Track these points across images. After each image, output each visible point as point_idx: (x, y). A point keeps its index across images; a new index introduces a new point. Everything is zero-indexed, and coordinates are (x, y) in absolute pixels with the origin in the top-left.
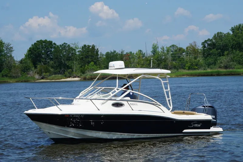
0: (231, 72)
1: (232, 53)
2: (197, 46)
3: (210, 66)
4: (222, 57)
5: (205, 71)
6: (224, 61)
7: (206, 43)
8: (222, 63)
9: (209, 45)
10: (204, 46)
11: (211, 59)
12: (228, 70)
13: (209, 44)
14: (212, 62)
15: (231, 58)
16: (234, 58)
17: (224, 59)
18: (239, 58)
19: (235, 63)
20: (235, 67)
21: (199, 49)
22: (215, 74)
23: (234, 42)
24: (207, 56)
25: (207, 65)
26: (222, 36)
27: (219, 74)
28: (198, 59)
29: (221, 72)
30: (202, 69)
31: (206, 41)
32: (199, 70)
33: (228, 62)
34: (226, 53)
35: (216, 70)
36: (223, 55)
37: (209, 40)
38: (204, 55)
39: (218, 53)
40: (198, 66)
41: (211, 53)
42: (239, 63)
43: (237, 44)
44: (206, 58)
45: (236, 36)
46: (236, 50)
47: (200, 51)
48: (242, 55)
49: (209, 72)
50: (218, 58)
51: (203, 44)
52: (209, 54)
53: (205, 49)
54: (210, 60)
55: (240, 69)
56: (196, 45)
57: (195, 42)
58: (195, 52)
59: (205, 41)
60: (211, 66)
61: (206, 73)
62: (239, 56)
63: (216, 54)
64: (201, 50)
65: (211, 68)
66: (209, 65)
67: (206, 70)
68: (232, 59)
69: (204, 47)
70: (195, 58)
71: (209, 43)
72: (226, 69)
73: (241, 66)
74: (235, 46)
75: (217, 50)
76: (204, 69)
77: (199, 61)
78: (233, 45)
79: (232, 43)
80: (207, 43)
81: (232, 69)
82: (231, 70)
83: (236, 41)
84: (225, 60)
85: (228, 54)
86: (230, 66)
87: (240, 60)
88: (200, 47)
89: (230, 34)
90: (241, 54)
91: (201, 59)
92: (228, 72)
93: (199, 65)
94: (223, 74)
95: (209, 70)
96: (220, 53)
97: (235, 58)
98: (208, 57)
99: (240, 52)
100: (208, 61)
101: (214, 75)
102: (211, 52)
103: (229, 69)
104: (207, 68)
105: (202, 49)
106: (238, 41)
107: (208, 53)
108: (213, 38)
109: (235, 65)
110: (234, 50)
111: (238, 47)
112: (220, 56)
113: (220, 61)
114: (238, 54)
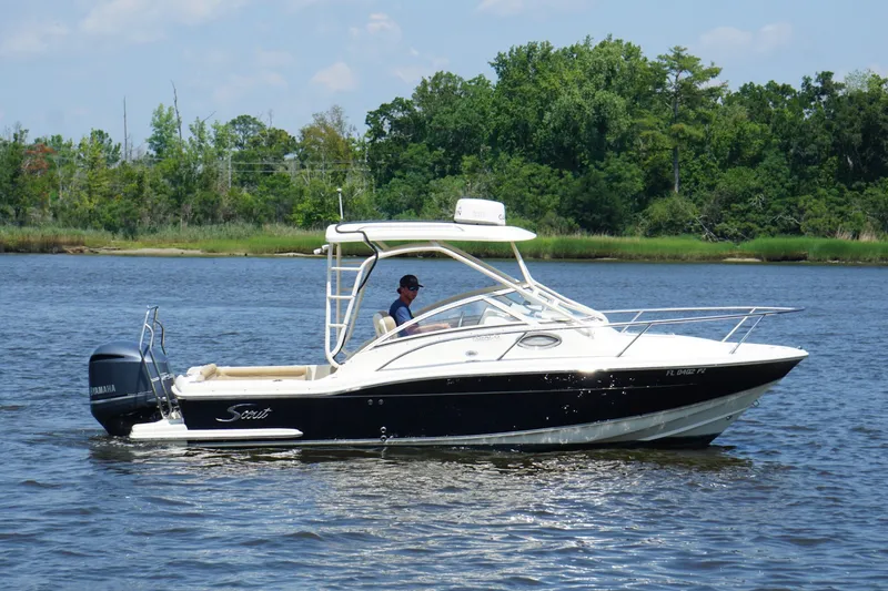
1: (490, 166)
2: (347, 129)
4: (449, 178)
6: (457, 195)
7: (386, 114)
8: (447, 203)
9: (395, 124)
10: (374, 129)
11: (404, 187)
13: (396, 121)
14: (406, 200)
15: (488, 184)
16: (498, 186)
17: (457, 190)
18: (522, 187)
21: (354, 141)
23: (503, 118)
24: (389, 173)
25: (384, 209)
26: (455, 89)
28: (348, 183)
31: (384, 110)
34: (467, 161)
36: (455, 172)
37: (398, 103)
38: (374, 168)
39: (434, 163)
41: (405, 162)
42: (520, 210)
43: (515, 127)
44: (382, 180)
45: (511, 95)
46: (511, 153)
47: (358, 149)
48: (532, 175)
50: (433, 182)
51: (373, 118)
52: (398, 166)
53: (382, 140)
54: (401, 191)
56: (340, 123)
57: (337, 111)
58: (338, 152)
59: (383, 106)
62: (519, 179)
63: (426, 166)
64: (363, 145)
66: (392, 210)
68: (489, 189)
69: (378, 132)
70: (338, 178)
71: (398, 115)
74: (508, 136)
75: (431, 148)
77: (352, 191)
78: (497, 132)
79: (494, 124)
80: (390, 118)
83: (511, 116)
84: (461, 192)
85: (473, 170)
87: (523, 198)
89: (489, 84)
90: (528, 172)
91: (359, 186)
93: (350, 211)
96: (440, 162)
97: (504, 188)
99: (526, 161)
102: (405, 155)
105: (368, 140)
106: (519, 117)
107: (394, 160)
108: (414, 96)
110: (501, 154)
111: (516, 139)
112: (443, 174)
113: (441, 195)
114: (518, 171)
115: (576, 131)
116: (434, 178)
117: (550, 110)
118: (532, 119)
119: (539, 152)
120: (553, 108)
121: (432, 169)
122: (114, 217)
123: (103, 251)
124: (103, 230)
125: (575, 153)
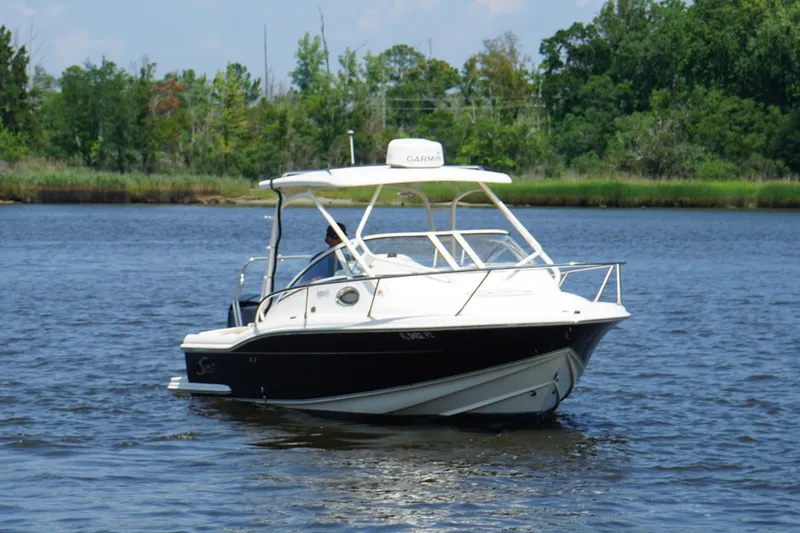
0: (678, 190)
1: (685, 99)
2: (520, 59)
3: (576, 159)
4: (637, 115)
5: (551, 183)
6: (646, 134)
7: (563, 42)
8: (634, 144)
9: (574, 53)
10: (551, 59)
11: (584, 126)
12: (663, 182)
13: (575, 50)
14: (587, 140)
15: (682, 121)
16: (694, 123)
17: (646, 129)
18: (722, 124)
19: (699, 150)
20: (700, 168)
21: (526, 73)
22: (602, 198)
23: (700, 44)
24: (567, 109)
25: (561, 152)
26: (642, 12)
27: (616, 201)
28: (520, 122)
29: (630, 191)
30: (537, 172)
31: (561, 37)
32: (524, 176)
33: (667, 142)
34: (657, 96)
35: (606, 180)
36: (644, 108)
37: (577, 28)
38: (549, 104)
39: (620, 98)
40: (519, 157)
41: (585, 96)
42: (719, 151)
43: (712, 55)
44: (559, 117)
45: (708, 16)
46: (708, 86)
47: (531, 82)
48: (734, 111)
49: (571, 190)
50: (617, 120)
51: (548, 47)
52: (577, 101)
53: (558, 71)
54: (580, 129)
55: (724, 178)
56: (513, 52)
57: (510, 37)
58: (510, 86)
59: (559, 32)
60: (583, 159)
61: (559, 190)
62: (719, 115)
63: (610, 100)
64: (537, 77)
65: (582, 171)
66: (571, 153)
67: (559, 175)
68: (684, 127)
69: (553, 62)
70: (508, 116)
71: (577, 43)
72: (654, 178)
73: (730, 165)
74: (704, 66)
75: (615, 80)
76: (549, 174)
77: (525, 130)
78: (692, 62)
79: (689, 51)
80: (568, 46)
81: (685, 177)
82: (676, 182)
83: (708, 42)
84: (651, 132)
85: (665, 105)
86: (676, 165)
87: (723, 137)
88: (531, 61)
89: (683, 7)
90: (729, 108)
91: (532, 125)
92: (664, 190)
93: (523, 153)
94: (636, 200)
95: (571, 180)
96: (626, 97)
97: (700, 125)
98: (568, 115)
99: (726, 94)
100: (566, 135)
101: (595, 205)
102: (585, 88)
103: (669, 177)
104: (561, 165)
105: (542, 71)
106: (716, 43)
107: (573, 94)
108: (595, 20)
109: (700, 159)
110: (697, 86)
111: (715, 70)
112: (629, 111)
113: (628, 134)
114: (718, 107)
115: (785, 58)
116: (620, 116)
117: (754, 35)
118: (733, 45)
119: (742, 84)
120: (759, 32)
121: (617, 103)
122: (253, 162)
123: (240, 201)
124: (241, 177)
125: (784, 85)
